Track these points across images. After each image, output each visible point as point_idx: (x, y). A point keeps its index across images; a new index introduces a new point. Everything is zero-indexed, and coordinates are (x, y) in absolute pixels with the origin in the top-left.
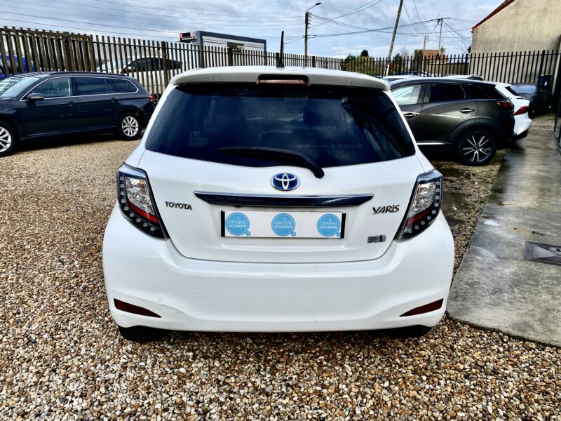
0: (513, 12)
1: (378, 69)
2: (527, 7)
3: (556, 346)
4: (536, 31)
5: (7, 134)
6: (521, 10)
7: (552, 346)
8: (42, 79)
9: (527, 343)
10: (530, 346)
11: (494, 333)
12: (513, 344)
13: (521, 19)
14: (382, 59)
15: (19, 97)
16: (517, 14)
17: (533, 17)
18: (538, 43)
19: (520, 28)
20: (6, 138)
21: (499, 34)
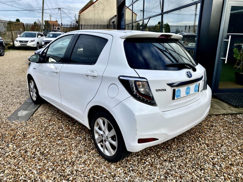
0: (93, 9)
1: (27, 29)
2: (97, 7)
4: (102, 17)
6: (96, 8)
13: (96, 12)
14: (28, 24)
16: (94, 10)
17: (100, 12)
18: (103, 21)
19: (96, 15)
21: (89, 17)
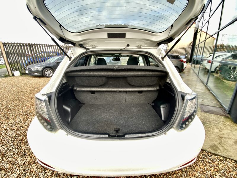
3: (231, 159)
5: (51, 71)
7: (229, 159)
8: (60, 57)
9: (219, 157)
10: (220, 158)
11: (204, 151)
12: (213, 157)
15: (54, 62)
20: (51, 73)
